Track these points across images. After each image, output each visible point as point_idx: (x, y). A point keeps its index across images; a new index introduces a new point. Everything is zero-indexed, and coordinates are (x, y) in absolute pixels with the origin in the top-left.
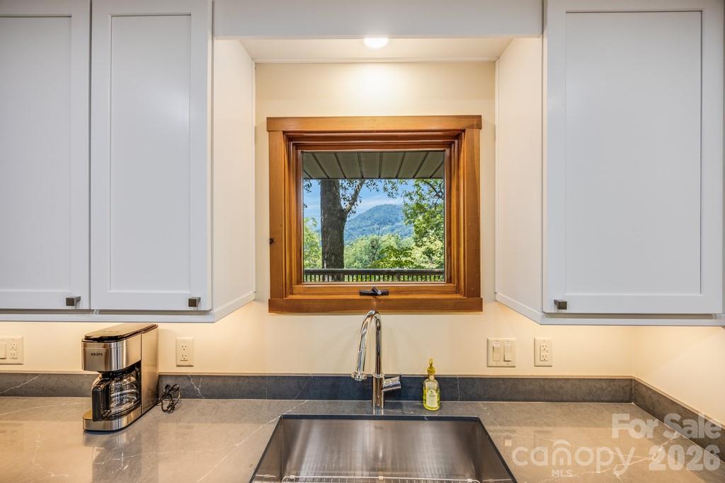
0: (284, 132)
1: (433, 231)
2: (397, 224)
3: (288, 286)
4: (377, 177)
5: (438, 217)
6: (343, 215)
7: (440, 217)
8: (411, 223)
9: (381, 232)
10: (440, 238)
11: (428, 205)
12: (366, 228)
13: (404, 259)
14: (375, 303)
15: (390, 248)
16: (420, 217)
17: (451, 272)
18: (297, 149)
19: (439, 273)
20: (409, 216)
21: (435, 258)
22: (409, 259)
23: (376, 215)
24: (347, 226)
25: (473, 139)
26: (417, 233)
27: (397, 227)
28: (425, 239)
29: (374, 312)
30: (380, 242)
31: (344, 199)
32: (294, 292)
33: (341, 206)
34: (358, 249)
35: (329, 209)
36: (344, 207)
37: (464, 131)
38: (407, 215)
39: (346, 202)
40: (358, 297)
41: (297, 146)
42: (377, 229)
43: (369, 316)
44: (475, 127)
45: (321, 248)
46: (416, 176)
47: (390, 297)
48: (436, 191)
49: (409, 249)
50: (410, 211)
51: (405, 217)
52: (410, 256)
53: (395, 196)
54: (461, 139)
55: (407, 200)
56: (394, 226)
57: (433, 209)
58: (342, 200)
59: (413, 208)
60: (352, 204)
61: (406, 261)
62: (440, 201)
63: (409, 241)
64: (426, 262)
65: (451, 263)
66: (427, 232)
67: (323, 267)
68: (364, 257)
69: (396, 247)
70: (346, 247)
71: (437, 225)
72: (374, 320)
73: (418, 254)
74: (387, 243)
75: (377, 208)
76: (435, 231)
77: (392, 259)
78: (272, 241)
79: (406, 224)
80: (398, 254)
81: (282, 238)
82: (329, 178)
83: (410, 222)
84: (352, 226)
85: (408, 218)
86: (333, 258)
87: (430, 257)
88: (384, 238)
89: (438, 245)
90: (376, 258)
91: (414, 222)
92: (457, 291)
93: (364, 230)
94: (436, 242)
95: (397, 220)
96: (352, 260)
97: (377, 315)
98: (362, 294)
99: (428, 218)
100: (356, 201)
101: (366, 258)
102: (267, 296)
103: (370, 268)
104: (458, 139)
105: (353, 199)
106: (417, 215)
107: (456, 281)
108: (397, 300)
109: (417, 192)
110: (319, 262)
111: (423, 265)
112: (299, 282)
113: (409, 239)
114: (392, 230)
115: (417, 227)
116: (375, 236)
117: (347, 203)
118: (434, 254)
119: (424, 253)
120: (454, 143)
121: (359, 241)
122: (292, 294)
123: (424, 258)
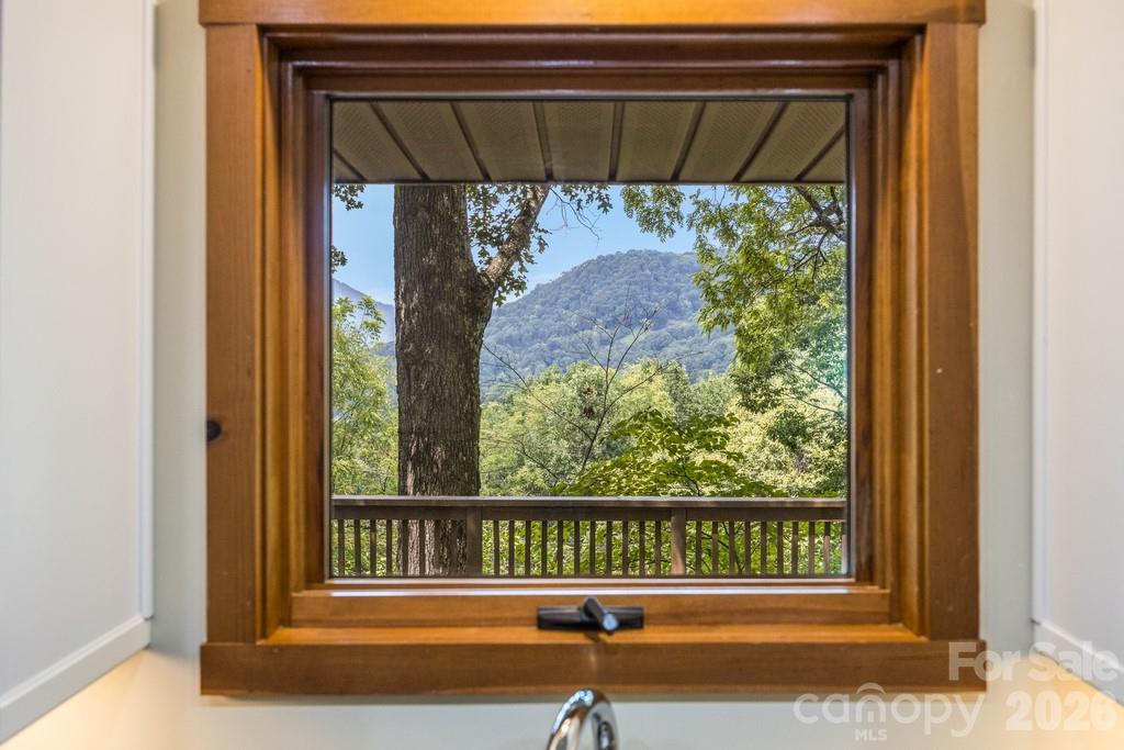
0: (263, 29)
1: (805, 354)
2: (678, 324)
3: (272, 593)
4: (606, 177)
5: (824, 302)
6: (477, 297)
7: (833, 302)
8: (724, 325)
9: (616, 355)
10: (830, 378)
11: (789, 257)
12: (558, 340)
13: (699, 458)
14: (593, 658)
15: (647, 416)
16: (761, 303)
17: (871, 543)
18: (308, 87)
19: (829, 512)
20: (720, 296)
21: (812, 450)
22: (716, 456)
23: (599, 294)
24: (491, 334)
25: (952, 60)
26: (748, 359)
27: (676, 336)
28: (777, 382)
29: (588, 698)
30: (613, 392)
31: (481, 235)
32: (297, 615)
33: (470, 261)
34: (533, 416)
35: (426, 276)
36: (480, 265)
37: (920, 29)
38: (710, 292)
39: (489, 248)
40: (530, 636)
41: (309, 77)
42: (603, 342)
43: (570, 715)
44: (962, 15)
45: (395, 414)
46: (747, 176)
47: (650, 635)
48: (816, 207)
49: (720, 421)
50: (722, 278)
51: (704, 303)
52: (721, 447)
53: (667, 221)
54: (911, 58)
55: (712, 238)
56: (664, 332)
57: (808, 271)
58: (475, 240)
59: (733, 270)
60: (511, 256)
61: (707, 465)
62: (834, 246)
63: (717, 385)
64: (780, 466)
65: (872, 507)
66: (782, 357)
67: (403, 490)
68: (553, 446)
69: (668, 409)
70: (488, 407)
71: (824, 330)
72: (589, 728)
73: (749, 433)
74: (636, 395)
75: (603, 267)
76: (815, 353)
77: (656, 457)
78: (214, 430)
79: (709, 329)
80: (680, 440)
81: (252, 420)
82: (425, 178)
83: (722, 321)
84: (509, 330)
85: (716, 303)
86: (439, 452)
87: (793, 447)
88: (631, 375)
89: (827, 401)
90: (597, 451)
91: (737, 318)
92: (895, 612)
93: (554, 346)
94: (817, 394)
95: (674, 308)
96: (509, 457)
97: (600, 707)
98: (545, 623)
99: (789, 306)
100: (525, 243)
101: (561, 449)
102: (197, 634)
103: (575, 489)
104: (899, 57)
105: (513, 236)
106: (748, 294)
107: (890, 578)
108: (672, 648)
109: (748, 210)
110: (389, 463)
111: (768, 477)
112: (316, 575)
113: (721, 379)
114: (659, 347)
115: (751, 339)
116: (595, 371)
117: (493, 251)
118: (808, 438)
119: (772, 433)
120: (883, 70)
121: (536, 390)
122: (287, 622)
123: (773, 452)
